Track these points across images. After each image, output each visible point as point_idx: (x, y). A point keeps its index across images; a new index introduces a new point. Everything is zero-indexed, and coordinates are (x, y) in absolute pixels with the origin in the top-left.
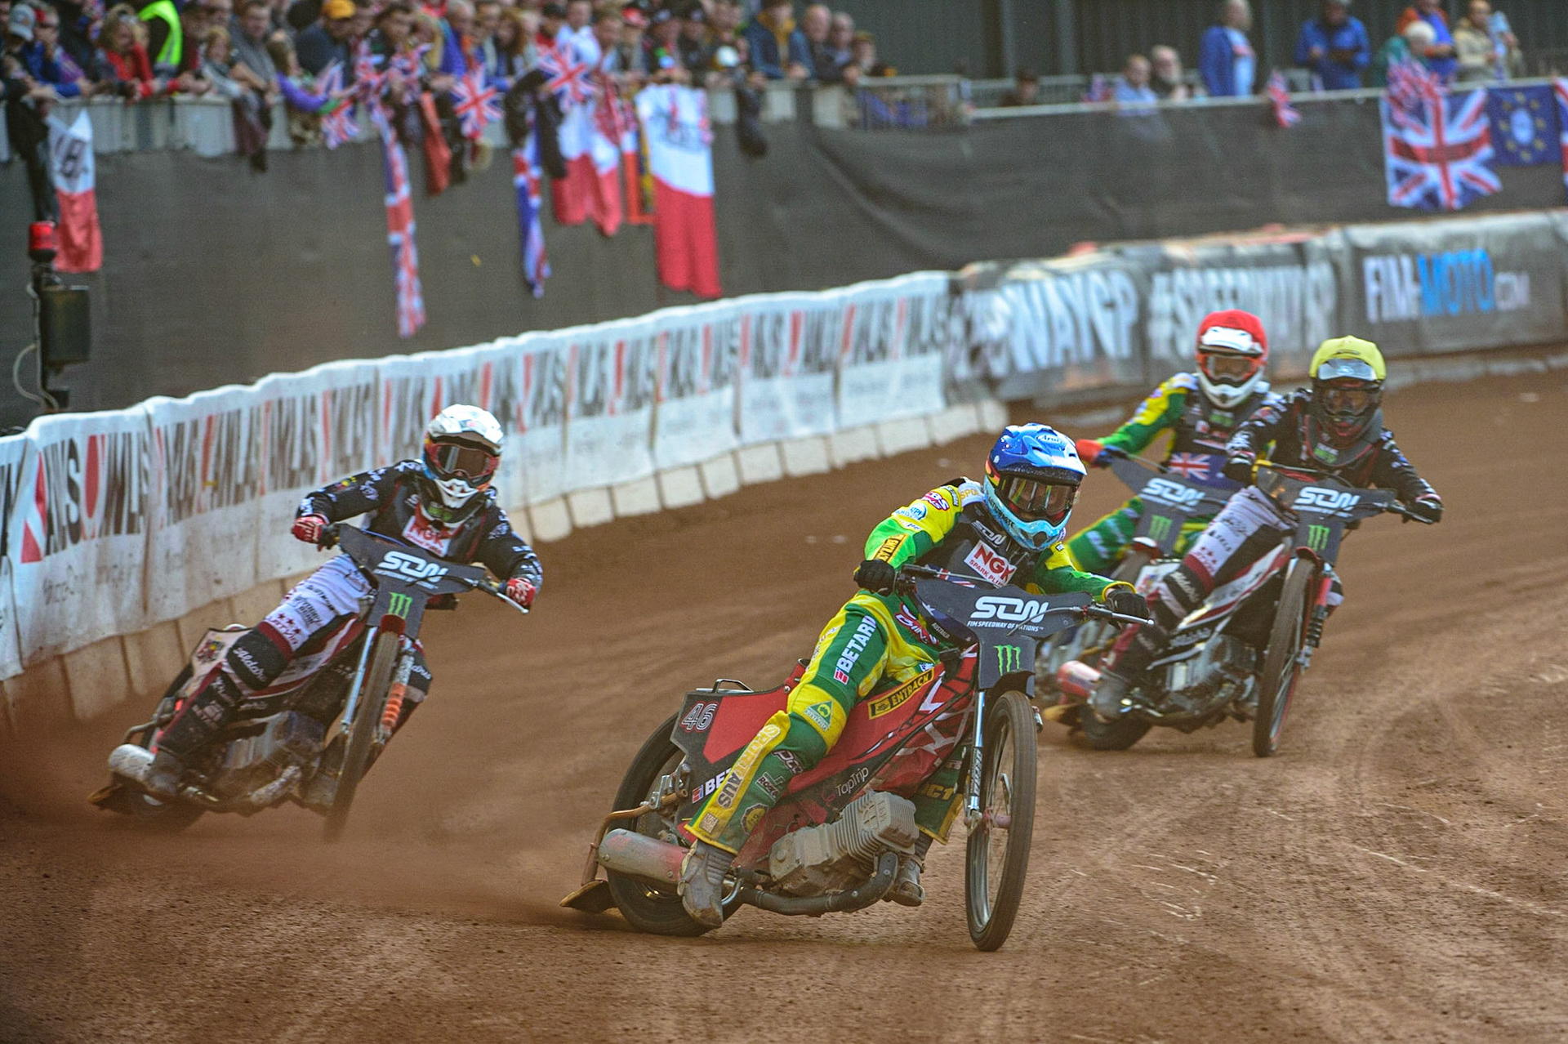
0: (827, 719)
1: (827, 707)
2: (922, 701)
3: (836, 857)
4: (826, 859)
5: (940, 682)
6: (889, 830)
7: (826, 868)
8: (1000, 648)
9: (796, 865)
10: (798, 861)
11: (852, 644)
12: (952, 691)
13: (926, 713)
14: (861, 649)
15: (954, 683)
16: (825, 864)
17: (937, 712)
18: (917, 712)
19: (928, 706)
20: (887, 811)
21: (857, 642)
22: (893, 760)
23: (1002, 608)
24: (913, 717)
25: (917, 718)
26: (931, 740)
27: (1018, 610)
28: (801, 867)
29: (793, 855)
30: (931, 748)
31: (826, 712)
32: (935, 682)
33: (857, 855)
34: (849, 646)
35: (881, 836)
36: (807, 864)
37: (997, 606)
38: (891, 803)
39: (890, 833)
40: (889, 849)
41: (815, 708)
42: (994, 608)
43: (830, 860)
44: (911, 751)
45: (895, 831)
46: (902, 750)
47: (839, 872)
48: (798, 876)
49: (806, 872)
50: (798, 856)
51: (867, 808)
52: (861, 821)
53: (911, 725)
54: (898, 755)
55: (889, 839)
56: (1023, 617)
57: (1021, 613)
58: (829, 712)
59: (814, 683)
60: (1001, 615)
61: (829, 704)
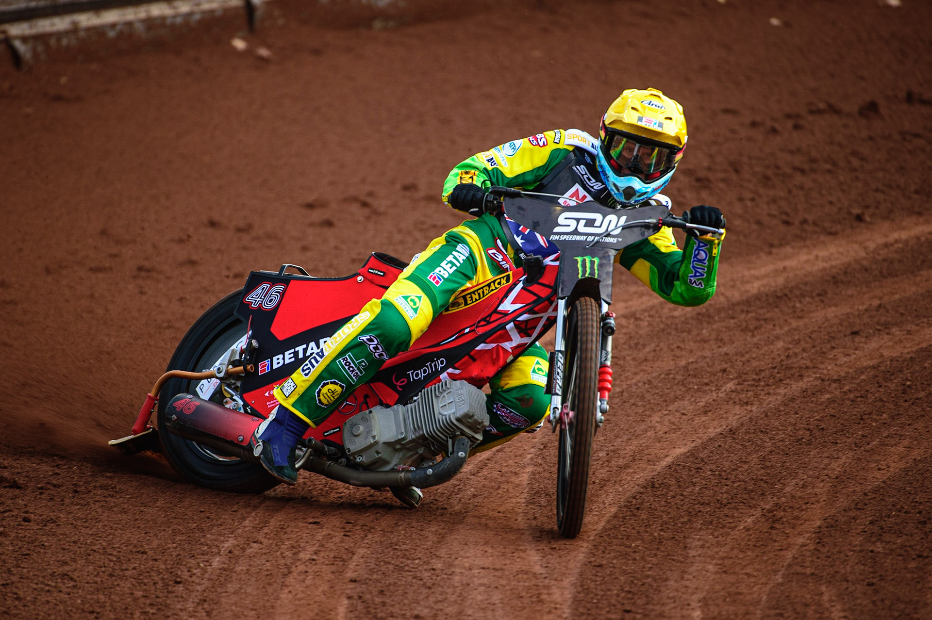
0: (416, 311)
1: (417, 300)
2: (502, 301)
3: (410, 436)
4: (399, 437)
5: (520, 285)
6: (465, 415)
7: (398, 446)
8: (580, 259)
9: (372, 441)
10: (374, 437)
11: (450, 258)
12: (533, 293)
13: (505, 314)
14: (458, 265)
15: (535, 288)
16: (399, 441)
17: (518, 313)
18: (496, 311)
19: (508, 306)
21: (455, 258)
22: (473, 353)
23: (582, 222)
24: (490, 315)
25: (495, 317)
26: (510, 339)
27: (597, 224)
28: (376, 442)
29: (369, 430)
30: (508, 346)
32: (515, 285)
33: (432, 436)
34: (448, 260)
35: (457, 420)
36: (382, 440)
37: (578, 220)
38: (467, 393)
39: (466, 418)
40: (463, 433)
41: (405, 298)
42: (575, 222)
43: (404, 439)
45: (470, 417)
46: (482, 345)
47: (409, 450)
48: (372, 452)
49: (380, 448)
50: (375, 433)
51: (445, 394)
52: (438, 405)
53: (489, 323)
54: (477, 348)
55: (464, 424)
56: (602, 230)
57: (600, 227)
58: (418, 304)
59: (409, 278)
60: (582, 229)
61: (420, 298)
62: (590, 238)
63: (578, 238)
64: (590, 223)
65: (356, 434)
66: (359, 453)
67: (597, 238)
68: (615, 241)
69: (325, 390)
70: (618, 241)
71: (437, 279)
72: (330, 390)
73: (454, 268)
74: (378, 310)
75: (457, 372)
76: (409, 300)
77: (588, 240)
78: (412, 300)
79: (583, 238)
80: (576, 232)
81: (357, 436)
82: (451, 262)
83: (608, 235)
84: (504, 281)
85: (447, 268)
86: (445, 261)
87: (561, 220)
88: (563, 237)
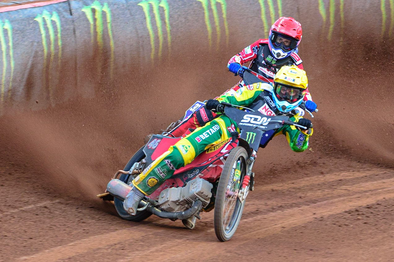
0: (187, 151)
1: (188, 147)
2: (223, 149)
3: (182, 199)
4: (177, 199)
5: (229, 143)
6: (200, 192)
7: (177, 203)
9: (167, 200)
10: (167, 198)
11: (208, 131)
12: (233, 146)
13: (223, 153)
14: (211, 134)
15: (233, 144)
16: (177, 201)
17: (226, 153)
18: (220, 153)
19: (224, 151)
20: (201, 185)
21: (210, 131)
22: (208, 168)
23: (253, 119)
25: (219, 155)
26: (222, 163)
27: (258, 120)
28: (168, 201)
29: (166, 196)
30: (222, 166)
31: (187, 148)
33: (188, 200)
34: (207, 132)
35: (197, 194)
36: (171, 200)
37: (251, 118)
38: (203, 183)
39: (200, 193)
40: (199, 200)
41: (183, 146)
42: (250, 118)
43: (179, 200)
44: (215, 166)
45: (202, 193)
46: (211, 165)
47: (182, 205)
48: (167, 204)
49: (169, 203)
50: (168, 197)
51: (195, 183)
52: (191, 187)
53: (217, 157)
54: (209, 166)
55: (200, 196)
56: (260, 123)
57: (259, 121)
58: (188, 149)
59: (188, 139)
60: (252, 121)
61: (189, 147)
62: (255, 126)
64: (256, 119)
65: (162, 197)
66: (163, 204)
67: (257, 126)
68: (264, 128)
69: (150, 180)
70: (265, 128)
71: (199, 139)
72: (153, 180)
73: (208, 136)
74: (172, 150)
75: (202, 175)
76: (184, 147)
77: (254, 126)
78: (186, 147)
79: (251, 125)
80: (249, 123)
81: (162, 198)
82: (208, 133)
83: (262, 125)
84: (226, 141)
85: (205, 135)
86: (205, 133)
87: (245, 117)
88: (244, 124)
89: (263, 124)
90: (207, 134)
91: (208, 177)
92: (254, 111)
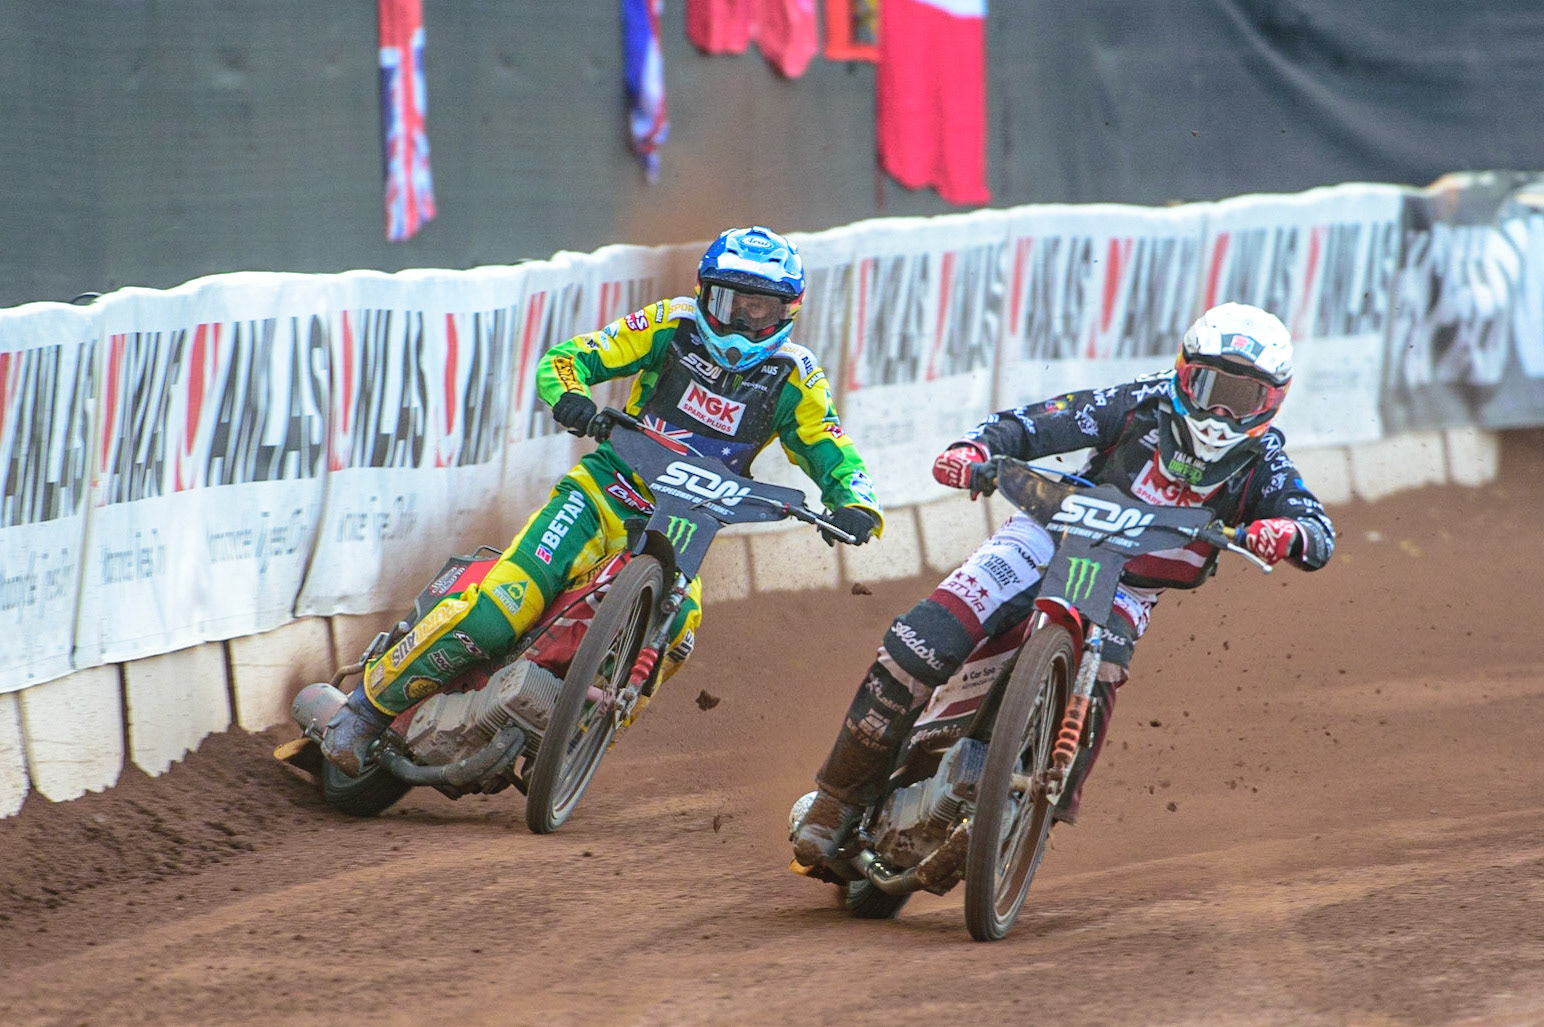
3: (469, 726)
4: (458, 726)
6: (516, 699)
7: (455, 734)
8: (674, 519)
9: (429, 728)
11: (561, 515)
14: (571, 522)
16: (457, 731)
21: (567, 514)
22: (550, 630)
23: (695, 479)
27: (714, 485)
29: (427, 717)
33: (483, 724)
34: (558, 517)
35: (507, 704)
37: (690, 475)
39: (517, 703)
40: (515, 725)
42: (686, 476)
44: (570, 622)
45: (524, 704)
46: (561, 619)
51: (510, 676)
52: (499, 687)
54: (556, 623)
55: (517, 712)
56: (712, 495)
57: (713, 490)
59: (512, 559)
60: (691, 486)
61: (524, 585)
62: (697, 500)
63: (683, 495)
64: (703, 482)
65: (418, 720)
66: (416, 742)
68: (727, 513)
72: (421, 685)
73: (566, 529)
75: (535, 653)
76: (509, 590)
77: (693, 501)
78: (514, 590)
79: (688, 497)
80: (682, 488)
81: (418, 722)
82: (562, 521)
85: (557, 530)
86: (554, 522)
87: (671, 469)
88: (665, 489)
89: (724, 501)
90: (560, 526)
91: (551, 657)
92: (702, 456)
